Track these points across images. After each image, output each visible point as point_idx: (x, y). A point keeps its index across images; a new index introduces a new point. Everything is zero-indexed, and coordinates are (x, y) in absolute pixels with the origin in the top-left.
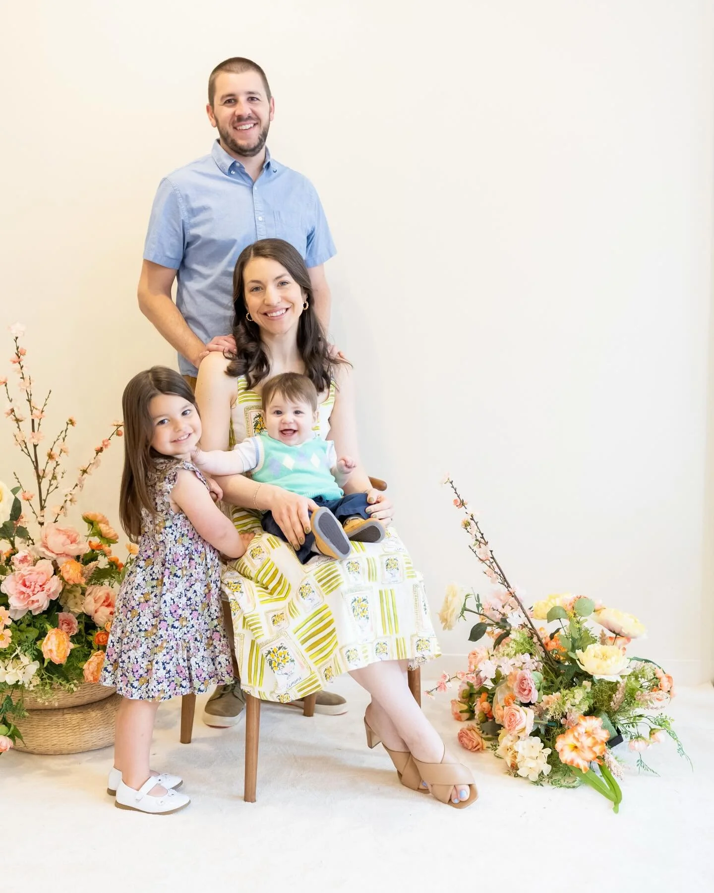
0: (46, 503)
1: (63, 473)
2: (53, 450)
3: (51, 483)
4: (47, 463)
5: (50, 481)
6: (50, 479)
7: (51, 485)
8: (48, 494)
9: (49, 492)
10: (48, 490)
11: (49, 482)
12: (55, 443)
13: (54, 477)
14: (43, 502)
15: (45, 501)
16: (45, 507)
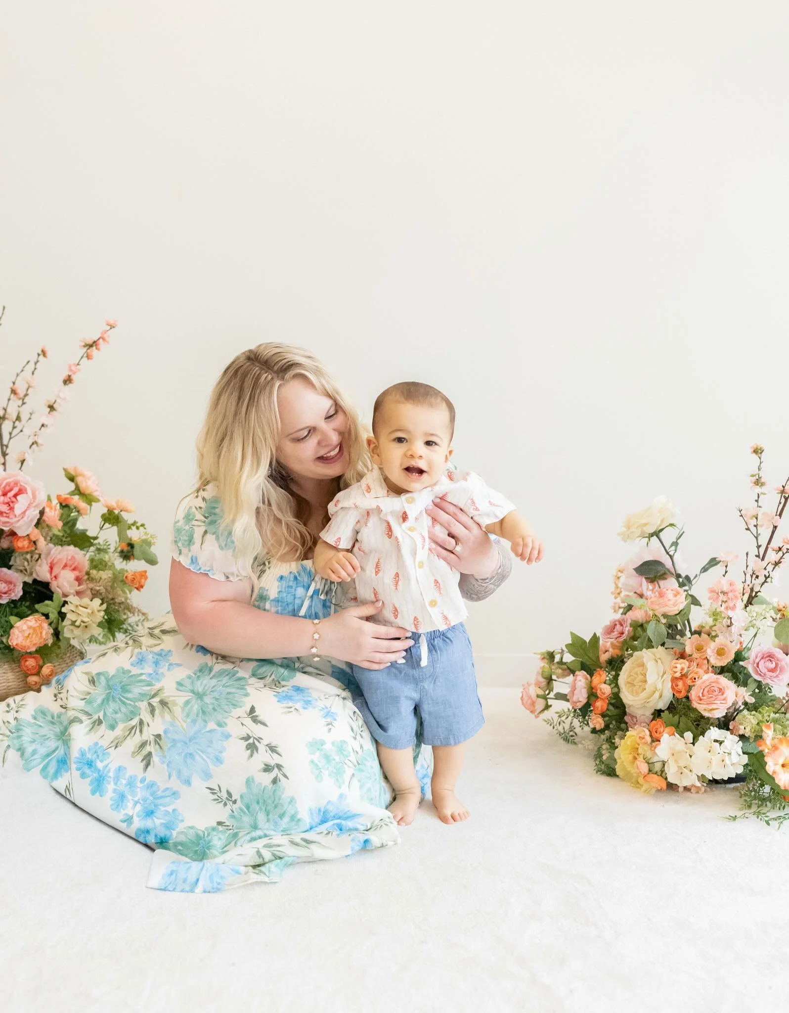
0: (8, 449)
1: (31, 414)
2: (16, 383)
3: (16, 425)
4: (9, 400)
5: (14, 423)
6: (14, 420)
7: (14, 427)
8: (10, 438)
9: (12, 436)
10: (10, 434)
11: (12, 424)
12: (18, 375)
13: (18, 418)
14: (5, 448)
15: (7, 446)
16: (7, 454)
